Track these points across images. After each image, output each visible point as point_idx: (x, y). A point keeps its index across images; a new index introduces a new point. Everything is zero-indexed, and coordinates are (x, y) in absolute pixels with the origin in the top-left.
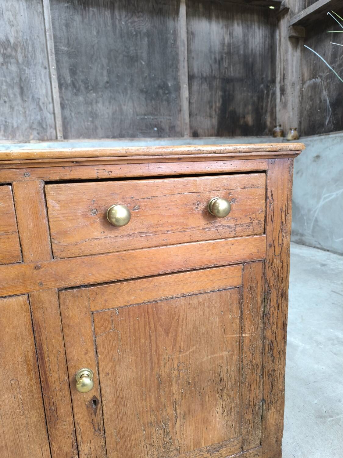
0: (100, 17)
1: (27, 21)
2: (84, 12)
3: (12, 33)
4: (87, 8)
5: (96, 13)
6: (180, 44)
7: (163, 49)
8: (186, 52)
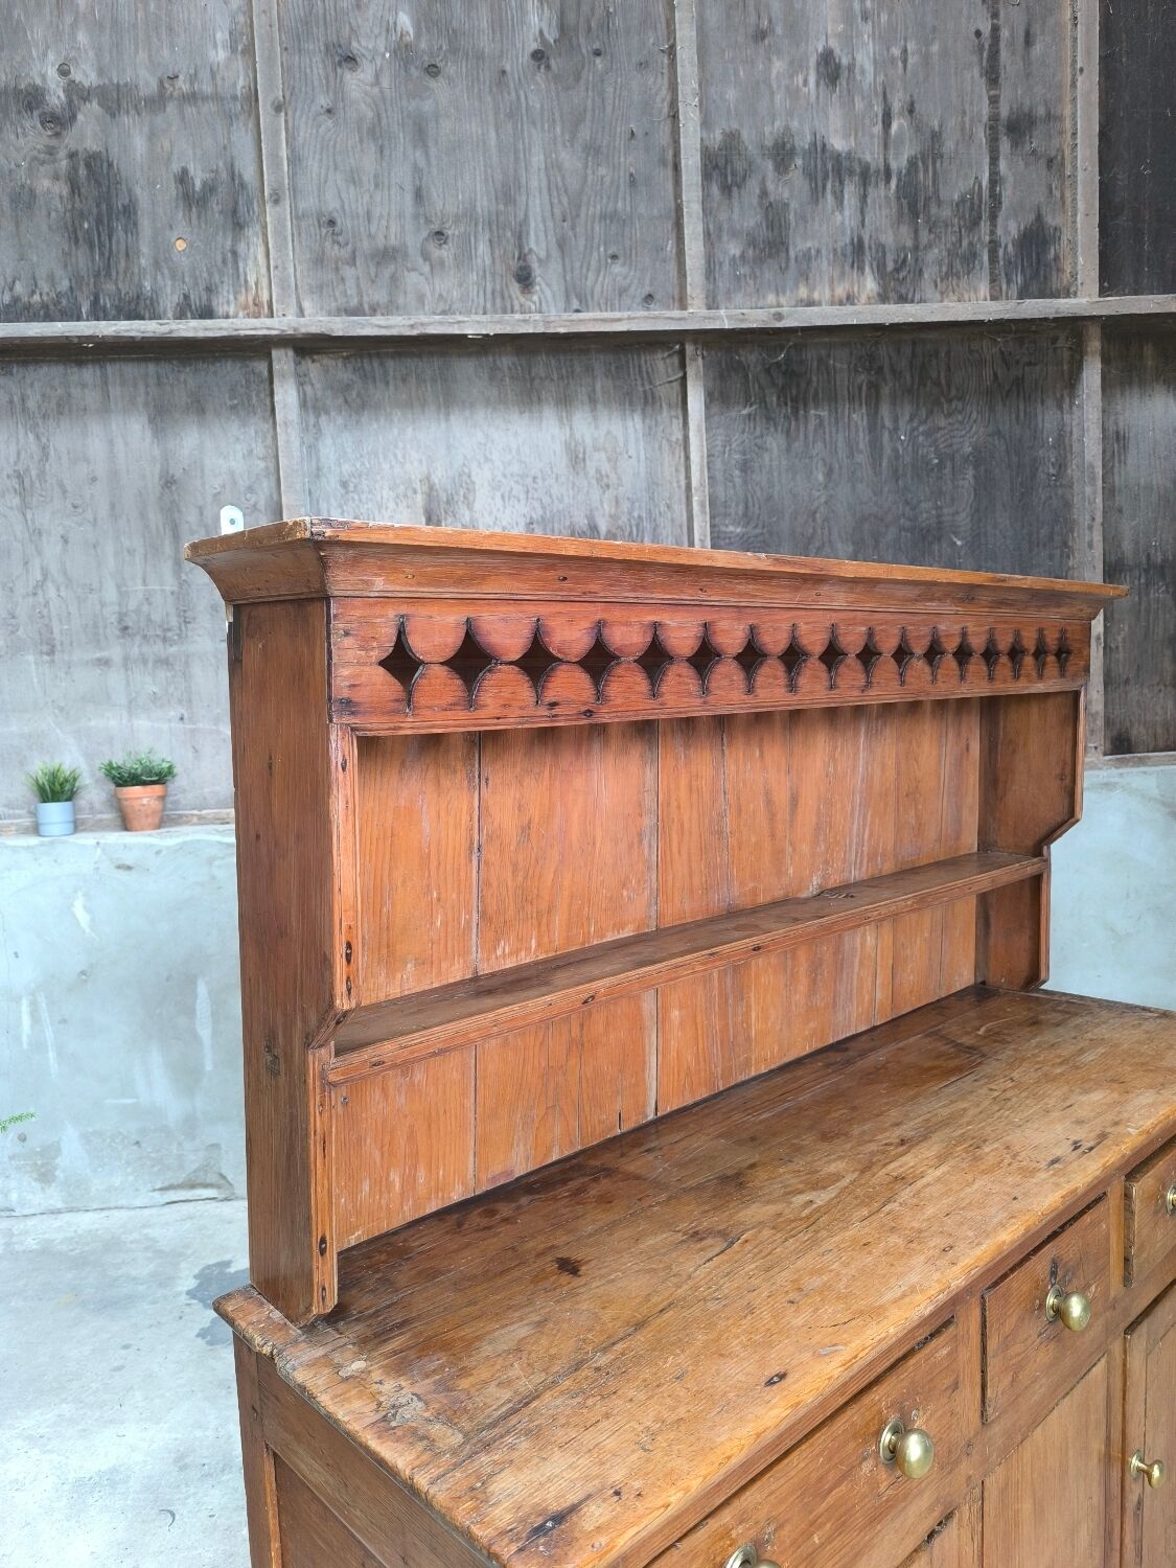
0: (837, 431)
1: (642, 470)
2: (793, 423)
3: (606, 506)
4: (802, 412)
5: (826, 423)
6: (1076, 475)
7: (1022, 494)
8: (1099, 500)
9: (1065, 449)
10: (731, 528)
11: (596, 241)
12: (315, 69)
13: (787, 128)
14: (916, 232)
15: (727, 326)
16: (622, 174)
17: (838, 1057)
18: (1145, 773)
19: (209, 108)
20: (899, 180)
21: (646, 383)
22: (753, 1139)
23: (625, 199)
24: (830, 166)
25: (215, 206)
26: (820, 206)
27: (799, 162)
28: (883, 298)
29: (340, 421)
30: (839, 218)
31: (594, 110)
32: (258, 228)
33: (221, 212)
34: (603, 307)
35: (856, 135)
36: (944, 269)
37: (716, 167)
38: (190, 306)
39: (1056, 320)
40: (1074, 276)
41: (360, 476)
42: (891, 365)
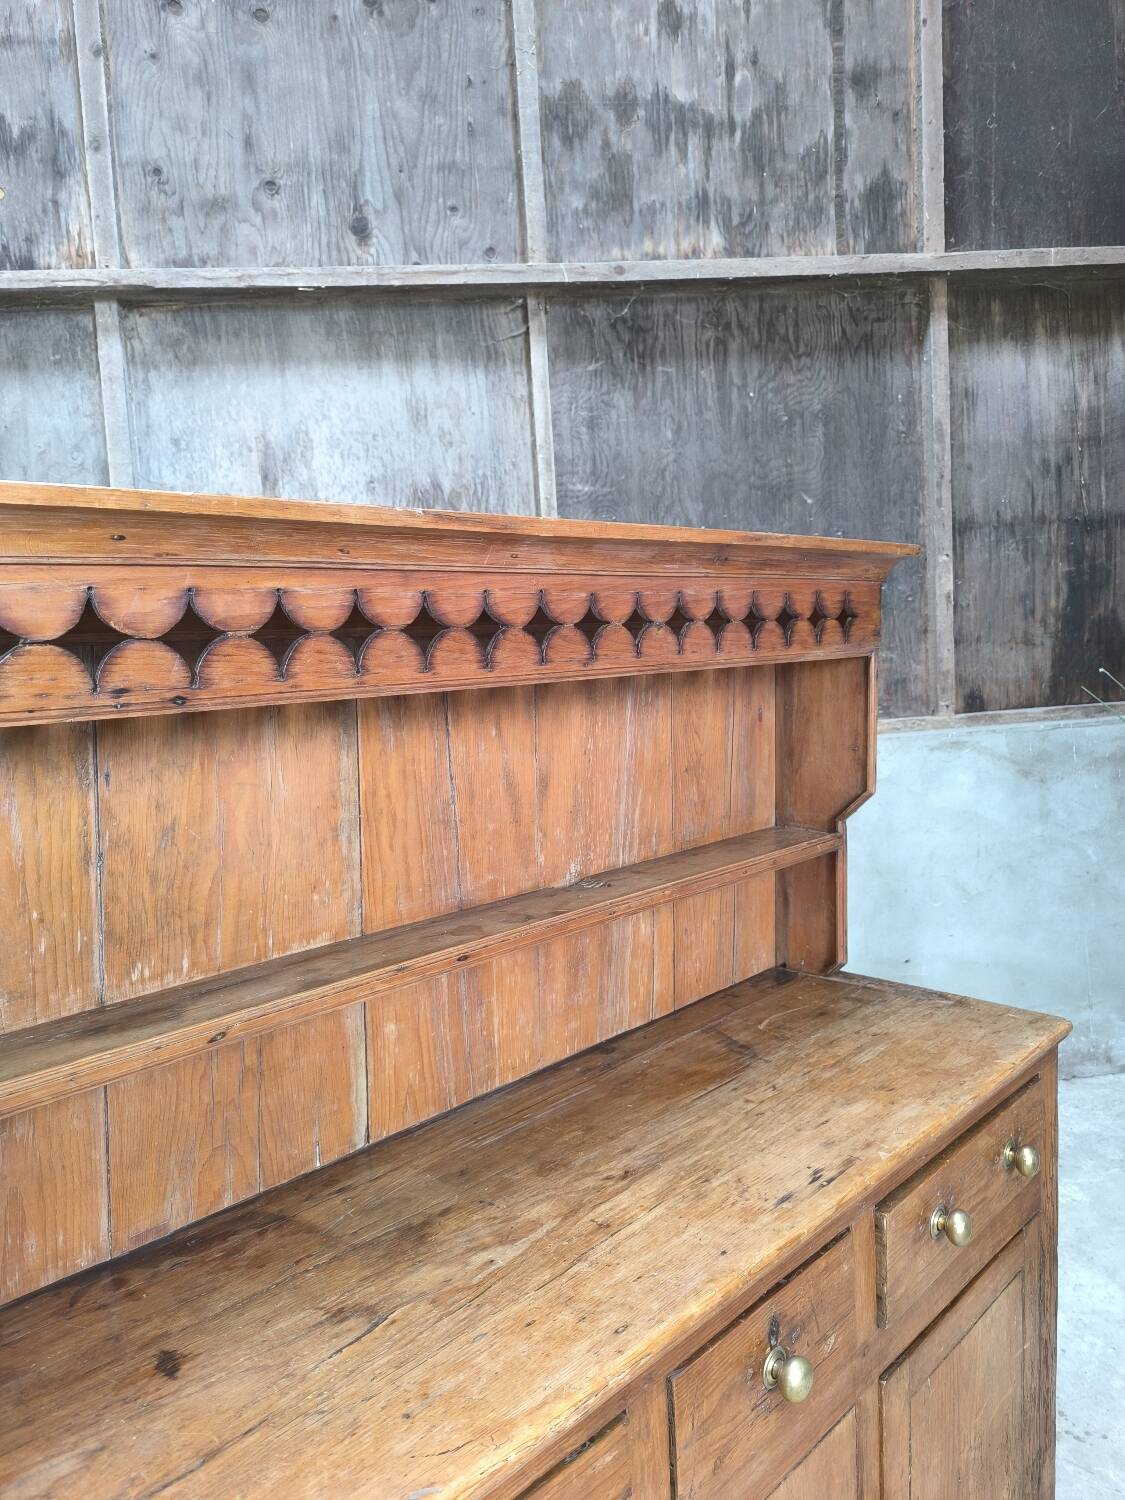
0: (686, 388)
1: (486, 428)
2: (640, 380)
3: (449, 464)
4: (648, 368)
5: (674, 381)
6: (926, 432)
7: (872, 451)
8: (948, 457)
9: (914, 406)
10: (579, 487)
11: (435, 192)
12: (137, 12)
13: (629, 79)
14: (762, 186)
15: (567, 280)
16: (460, 123)
17: (599, 1060)
18: (994, 731)
19: (25, 52)
20: (744, 133)
21: (489, 338)
22: (462, 1173)
23: (463, 148)
24: (672, 117)
25: (34, 153)
26: (664, 159)
27: (641, 112)
28: (730, 252)
29: (170, 377)
30: (683, 170)
31: (429, 57)
32: (79, 176)
33: (41, 160)
34: (443, 260)
35: (699, 86)
36: (791, 223)
37: (556, 117)
38: (9, 257)
39: (901, 275)
40: (920, 231)
41: (192, 434)
42: (739, 321)
